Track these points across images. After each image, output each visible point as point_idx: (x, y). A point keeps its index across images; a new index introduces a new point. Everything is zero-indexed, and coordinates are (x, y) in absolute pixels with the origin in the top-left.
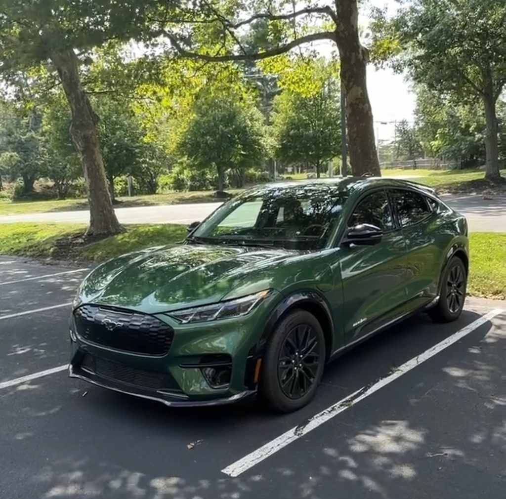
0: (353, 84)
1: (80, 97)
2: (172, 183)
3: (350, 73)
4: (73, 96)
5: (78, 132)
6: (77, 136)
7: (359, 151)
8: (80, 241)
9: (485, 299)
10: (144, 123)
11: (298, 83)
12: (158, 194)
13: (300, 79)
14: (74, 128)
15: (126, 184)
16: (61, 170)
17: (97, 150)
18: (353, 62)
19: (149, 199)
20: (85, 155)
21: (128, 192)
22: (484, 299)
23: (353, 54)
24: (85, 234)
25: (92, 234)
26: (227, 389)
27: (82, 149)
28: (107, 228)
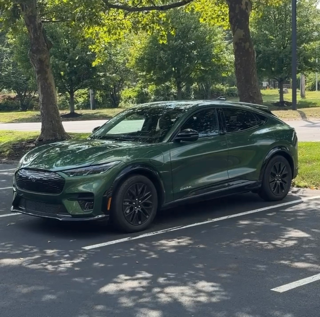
0: (237, 28)
1: (37, 27)
2: (136, 97)
3: (235, 19)
4: (32, 26)
5: (34, 56)
6: (33, 59)
7: (243, 78)
8: (32, 145)
9: (317, 190)
10: (93, 48)
11: (217, 18)
12: (120, 107)
13: (218, 15)
14: (31, 52)
15: (89, 97)
16: (24, 82)
17: (49, 70)
18: (237, 12)
19: (108, 112)
20: (40, 75)
21: (90, 105)
22: (315, 190)
23: (237, 6)
24: (37, 140)
25: (42, 140)
26: (91, 212)
27: (37, 70)
28: (55, 135)
